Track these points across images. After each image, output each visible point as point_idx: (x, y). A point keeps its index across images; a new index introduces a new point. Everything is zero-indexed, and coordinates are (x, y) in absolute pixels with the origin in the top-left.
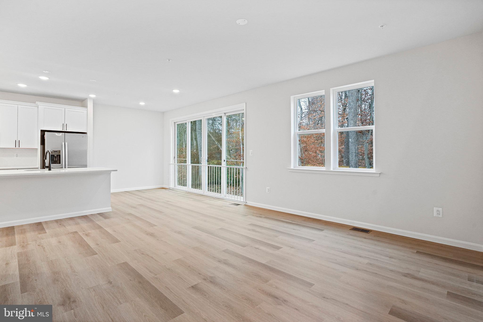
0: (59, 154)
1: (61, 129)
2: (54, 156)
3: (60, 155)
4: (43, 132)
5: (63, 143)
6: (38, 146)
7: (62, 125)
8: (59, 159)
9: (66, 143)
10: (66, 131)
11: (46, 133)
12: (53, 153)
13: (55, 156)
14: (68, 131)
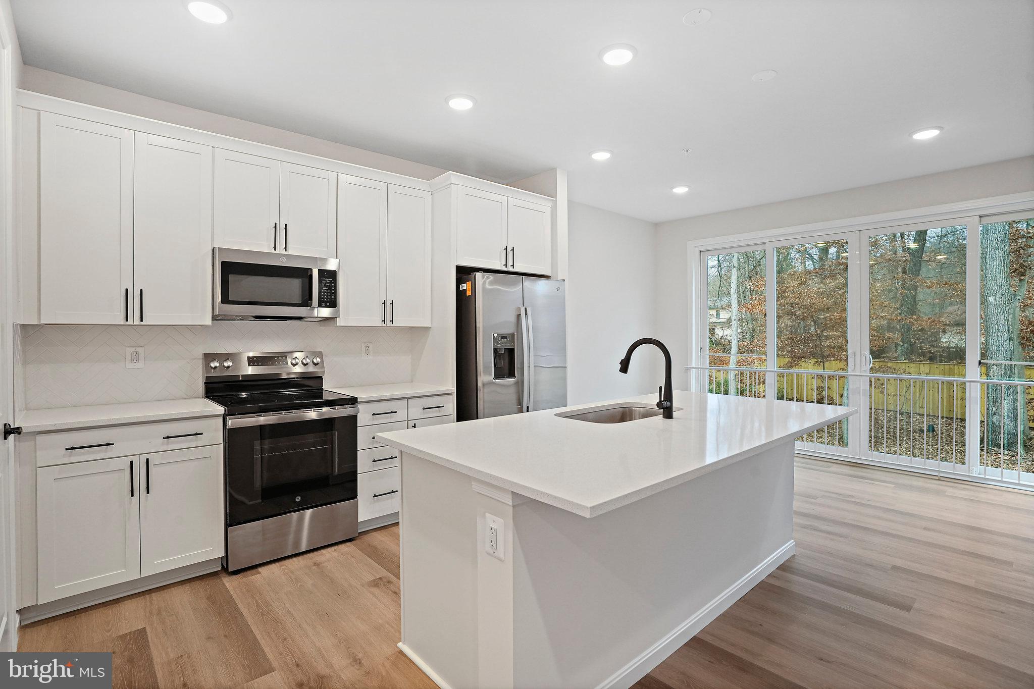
0: (512, 344)
1: (502, 264)
2: (500, 349)
3: (514, 349)
5: (523, 311)
7: (503, 252)
9: (529, 311)
10: (512, 270)
11: (479, 274)
12: (498, 343)
13: (504, 350)
14: (516, 270)
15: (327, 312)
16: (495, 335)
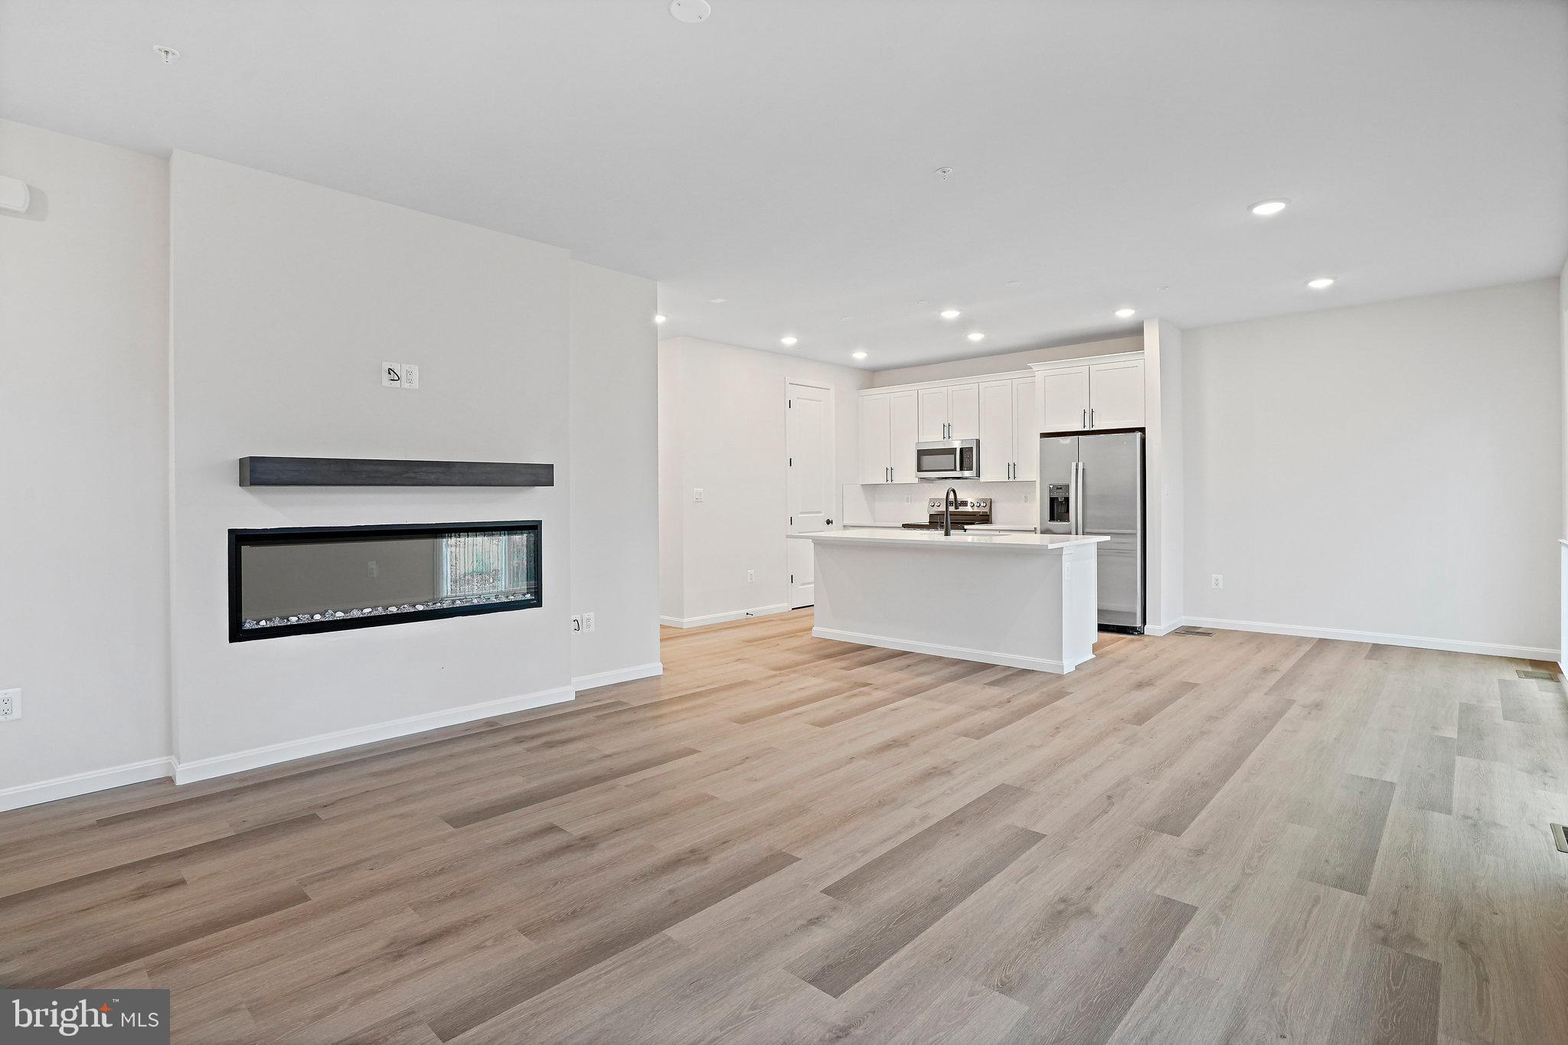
0: (1067, 494)
1: (1082, 426)
2: (1057, 499)
3: (1069, 498)
5: (1074, 465)
7: (1083, 415)
9: (1080, 465)
12: (1054, 493)
13: (1060, 499)
14: (1096, 428)
15: (967, 474)
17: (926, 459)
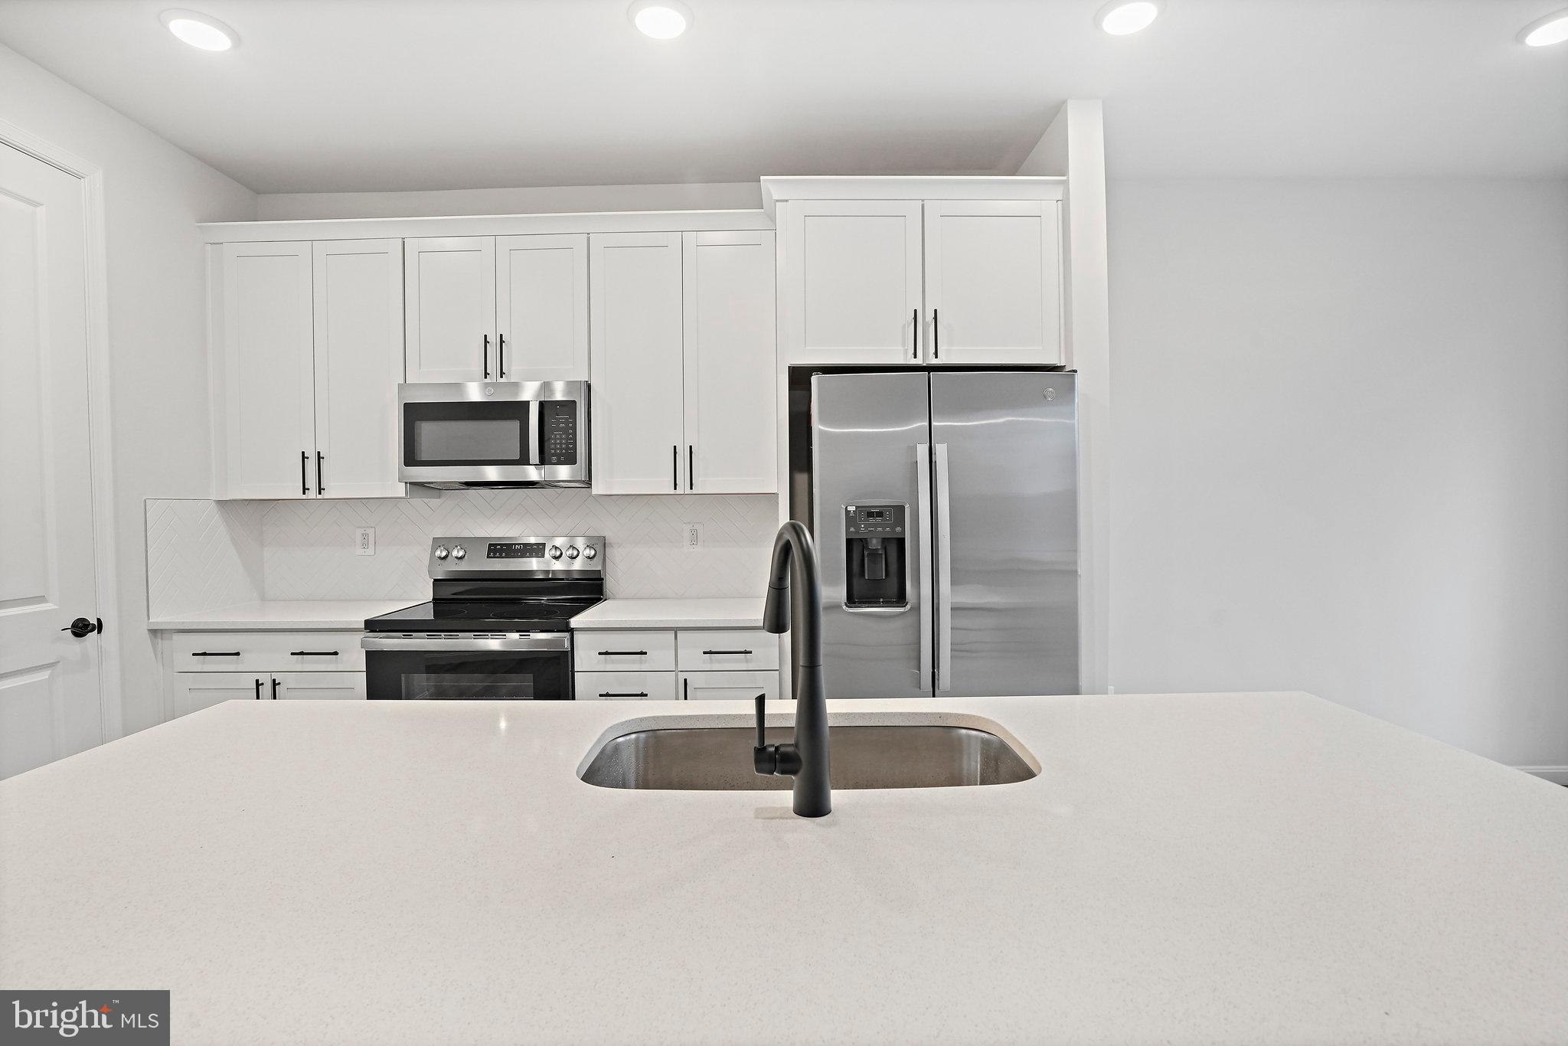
0: (898, 529)
1: (906, 352)
2: (863, 542)
3: (901, 542)
4: (800, 378)
5: (922, 450)
6: (775, 478)
7: (909, 325)
8: (893, 567)
9: (941, 450)
10: (934, 361)
11: (815, 379)
12: (857, 527)
13: (875, 544)
14: (942, 360)
15: (563, 472)
16: (849, 508)
17: (427, 430)
